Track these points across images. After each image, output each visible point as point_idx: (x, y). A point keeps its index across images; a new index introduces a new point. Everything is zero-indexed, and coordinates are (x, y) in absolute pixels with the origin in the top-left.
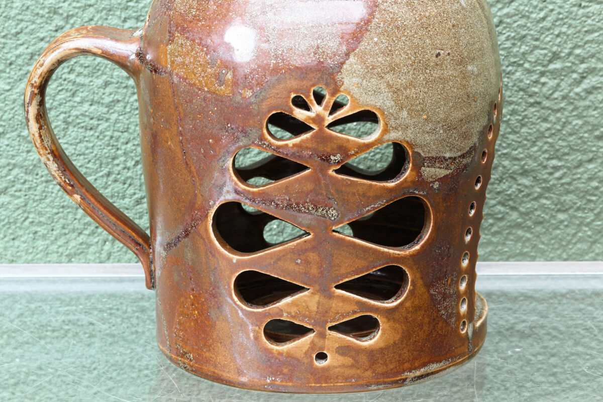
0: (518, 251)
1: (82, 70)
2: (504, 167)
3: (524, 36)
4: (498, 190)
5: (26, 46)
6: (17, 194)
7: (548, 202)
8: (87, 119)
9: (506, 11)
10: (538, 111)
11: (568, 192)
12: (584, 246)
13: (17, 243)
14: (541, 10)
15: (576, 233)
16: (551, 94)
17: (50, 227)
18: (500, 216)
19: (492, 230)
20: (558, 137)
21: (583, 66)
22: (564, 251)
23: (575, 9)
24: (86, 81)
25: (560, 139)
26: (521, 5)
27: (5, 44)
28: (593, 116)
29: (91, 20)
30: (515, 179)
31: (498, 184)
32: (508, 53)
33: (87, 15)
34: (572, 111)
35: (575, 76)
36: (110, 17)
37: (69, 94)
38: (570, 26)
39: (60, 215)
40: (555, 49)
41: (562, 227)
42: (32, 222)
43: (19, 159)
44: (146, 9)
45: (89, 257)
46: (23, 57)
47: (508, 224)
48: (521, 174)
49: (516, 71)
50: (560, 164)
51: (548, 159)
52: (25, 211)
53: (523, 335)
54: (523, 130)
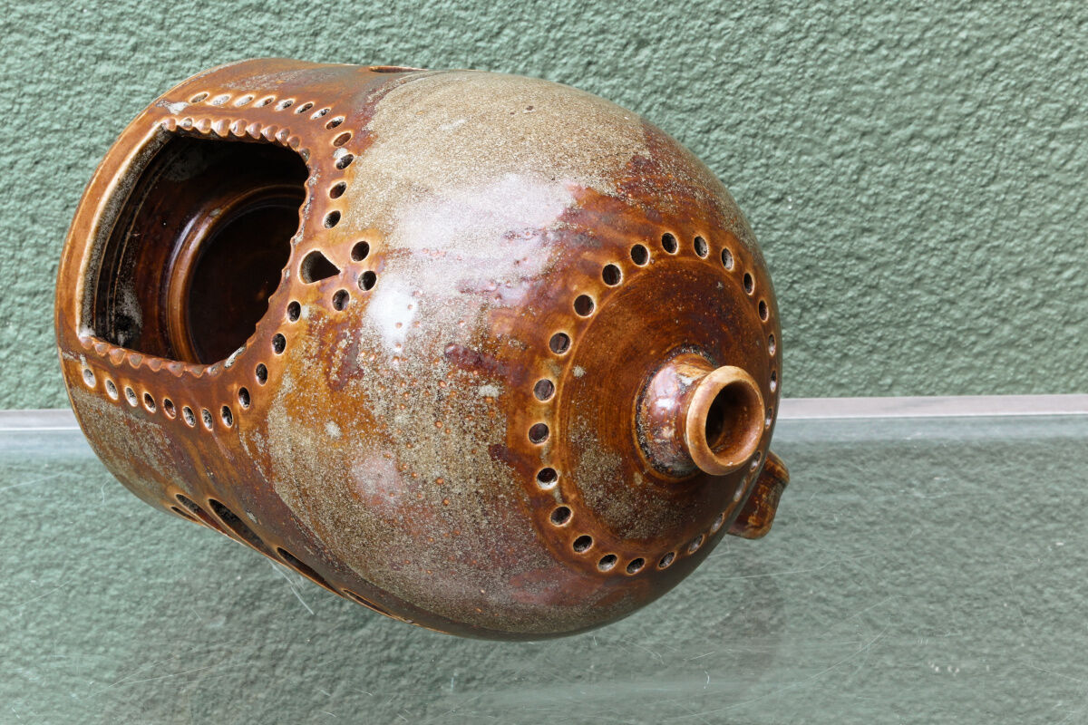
0: (1009, 379)
2: (994, 265)
3: (1030, 84)
4: (984, 296)
7: (1054, 312)
9: (1004, 49)
10: (1044, 188)
14: (1055, 47)
18: (986, 331)
20: (1071, 223)
25: (1072, 226)
26: (1025, 41)
31: (986, 288)
32: (1006, 107)
36: (452, 63)
40: (1071, 101)
44: (503, 52)
47: (997, 342)
49: (1016, 133)
50: (1071, 260)
51: (1056, 253)
54: (1022, 214)
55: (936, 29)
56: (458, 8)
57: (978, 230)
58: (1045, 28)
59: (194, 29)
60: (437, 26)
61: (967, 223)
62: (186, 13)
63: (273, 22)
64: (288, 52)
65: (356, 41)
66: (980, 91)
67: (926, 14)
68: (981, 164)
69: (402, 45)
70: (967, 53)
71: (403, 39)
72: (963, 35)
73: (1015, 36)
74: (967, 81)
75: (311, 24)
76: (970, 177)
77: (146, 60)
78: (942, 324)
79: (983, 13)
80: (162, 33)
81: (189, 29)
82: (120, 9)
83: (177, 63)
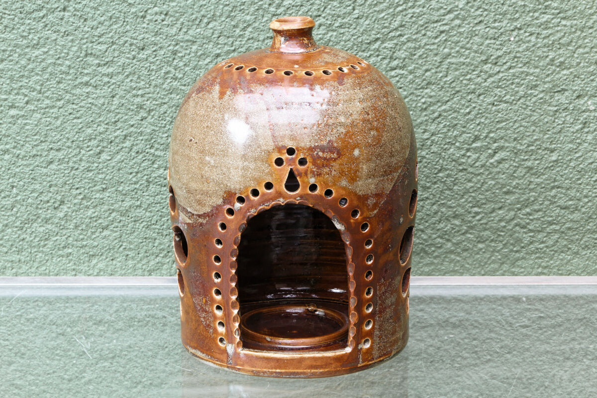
0: (451, 269)
1: (159, 147)
2: (442, 212)
3: (456, 125)
5: (121, 130)
6: (115, 229)
7: (472, 236)
8: (162, 179)
9: (443, 108)
10: (465, 175)
11: (485, 229)
12: (496, 266)
13: (114, 262)
14: (467, 107)
15: (491, 257)
16: (474, 164)
17: (137, 252)
18: (439, 245)
19: (434, 255)
20: (478, 193)
21: (496, 145)
22: (483, 269)
23: (490, 106)
24: (162, 154)
25: (479, 194)
26: (453, 104)
27: (107, 129)
28: (502, 178)
29: (165, 113)
30: (449, 221)
31: (438, 224)
32: (446, 136)
33: (163, 109)
34: (488, 175)
35: (490, 151)
37: (150, 163)
38: (487, 118)
39: (144, 243)
40: (476, 133)
41: (481, 253)
42: (125, 248)
43: (116, 206)
45: (163, 272)
46: (119, 138)
47: (445, 251)
48: (454, 217)
49: (450, 148)
50: (479, 211)
51: (472, 207)
52: (120, 241)
53: (455, 326)
54: (455, 188)
55: (410, 97)
56: (181, 85)
57: (434, 195)
58: (462, 98)
59: (55, 94)
60: (171, 93)
61: (428, 192)
62: (51, 86)
63: (93, 91)
64: (100, 105)
65: (132, 100)
66: (433, 127)
67: (405, 90)
68: (434, 163)
69: (154, 102)
70: (425, 109)
71: (155, 99)
72: (423, 100)
73: (448, 101)
74: (426, 123)
75: (111, 92)
76: (429, 169)
77: (33, 108)
78: (418, 241)
79: (433, 90)
80: (41, 95)
81: (53, 94)
82: (21, 84)
83: (47, 110)
